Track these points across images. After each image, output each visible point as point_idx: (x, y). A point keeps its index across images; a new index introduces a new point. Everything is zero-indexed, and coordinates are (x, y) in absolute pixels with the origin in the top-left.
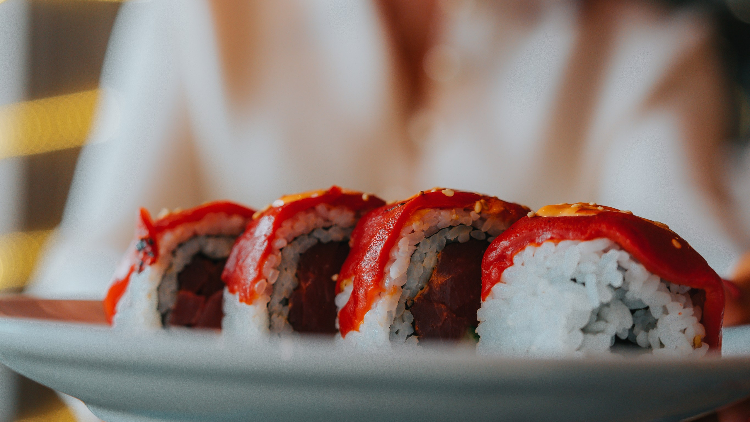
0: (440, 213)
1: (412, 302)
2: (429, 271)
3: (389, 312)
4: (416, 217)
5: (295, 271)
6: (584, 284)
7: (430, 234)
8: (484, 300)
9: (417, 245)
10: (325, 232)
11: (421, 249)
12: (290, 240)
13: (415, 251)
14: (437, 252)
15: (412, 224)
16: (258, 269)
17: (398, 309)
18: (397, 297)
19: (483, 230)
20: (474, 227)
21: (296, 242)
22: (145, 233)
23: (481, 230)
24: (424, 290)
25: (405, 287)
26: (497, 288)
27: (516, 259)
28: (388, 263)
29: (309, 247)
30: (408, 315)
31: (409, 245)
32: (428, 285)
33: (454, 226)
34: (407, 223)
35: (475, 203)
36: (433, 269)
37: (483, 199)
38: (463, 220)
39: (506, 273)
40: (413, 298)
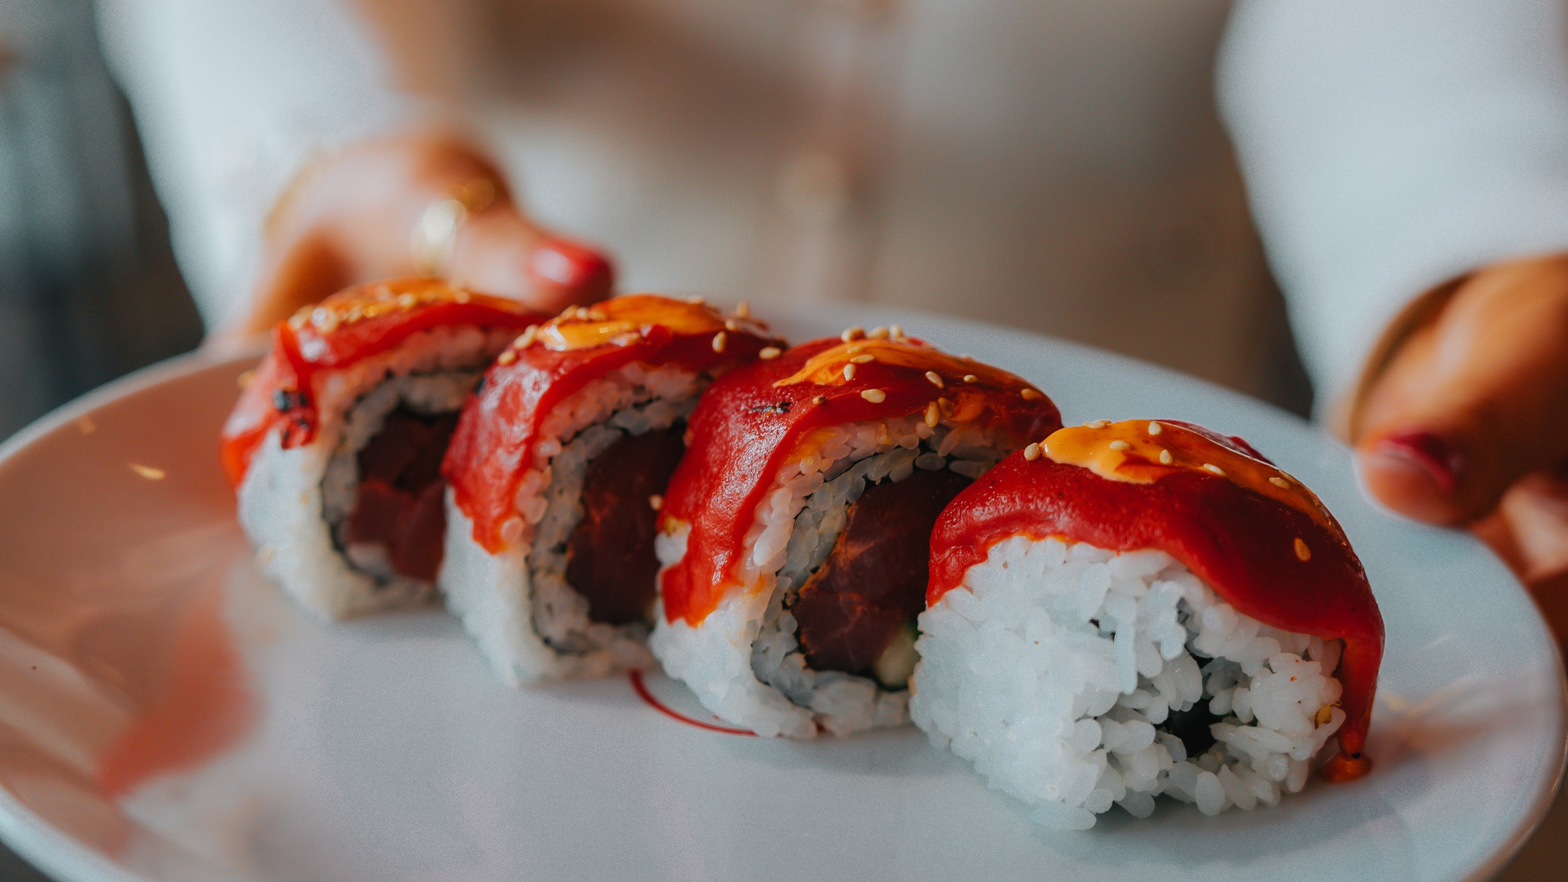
0: (855, 436)
1: (795, 597)
2: (829, 540)
3: (752, 623)
4: (808, 448)
5: (577, 494)
6: (1113, 635)
7: (832, 476)
8: (930, 605)
9: (808, 498)
10: (637, 415)
11: (816, 505)
12: (568, 437)
13: (804, 508)
14: (847, 503)
15: (799, 461)
16: (507, 499)
17: (767, 615)
18: (767, 594)
19: (940, 454)
20: (925, 446)
21: (579, 442)
22: (289, 382)
23: (936, 452)
24: (817, 574)
25: (783, 572)
26: (955, 594)
27: (995, 552)
28: (751, 530)
29: (606, 445)
30: (788, 621)
31: (793, 499)
32: (828, 564)
33: (882, 453)
34: (790, 458)
35: (926, 405)
36: (839, 534)
37: (943, 397)
38: (902, 440)
39: (975, 572)
40: (799, 588)
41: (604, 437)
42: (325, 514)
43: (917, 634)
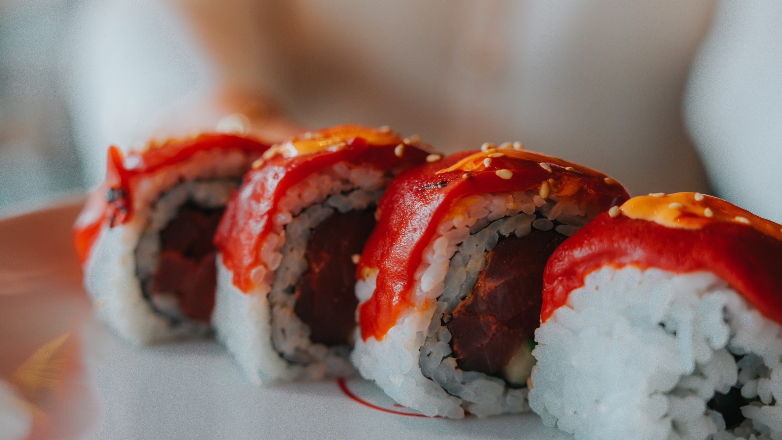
0: (492, 202)
1: (450, 316)
2: (474, 276)
3: (420, 333)
4: (459, 209)
5: (303, 251)
6: (675, 334)
7: (475, 231)
8: (543, 322)
9: (459, 245)
10: (344, 199)
11: (465, 250)
12: (297, 212)
13: (457, 252)
14: (486, 251)
15: (453, 218)
16: (255, 253)
17: (431, 328)
18: (430, 313)
19: (550, 219)
20: (539, 213)
21: (304, 216)
22: (115, 181)
23: (547, 218)
24: (466, 300)
25: (441, 298)
26: (561, 311)
27: (589, 279)
28: (420, 268)
29: (322, 218)
30: (445, 334)
31: (449, 246)
32: (472, 294)
33: (510, 216)
34: (447, 217)
35: (540, 184)
36: (480, 272)
37: (552, 178)
38: (523, 207)
39: (575, 295)
40: (452, 311)
41: (321, 213)
42: (137, 272)
43: (533, 344)
